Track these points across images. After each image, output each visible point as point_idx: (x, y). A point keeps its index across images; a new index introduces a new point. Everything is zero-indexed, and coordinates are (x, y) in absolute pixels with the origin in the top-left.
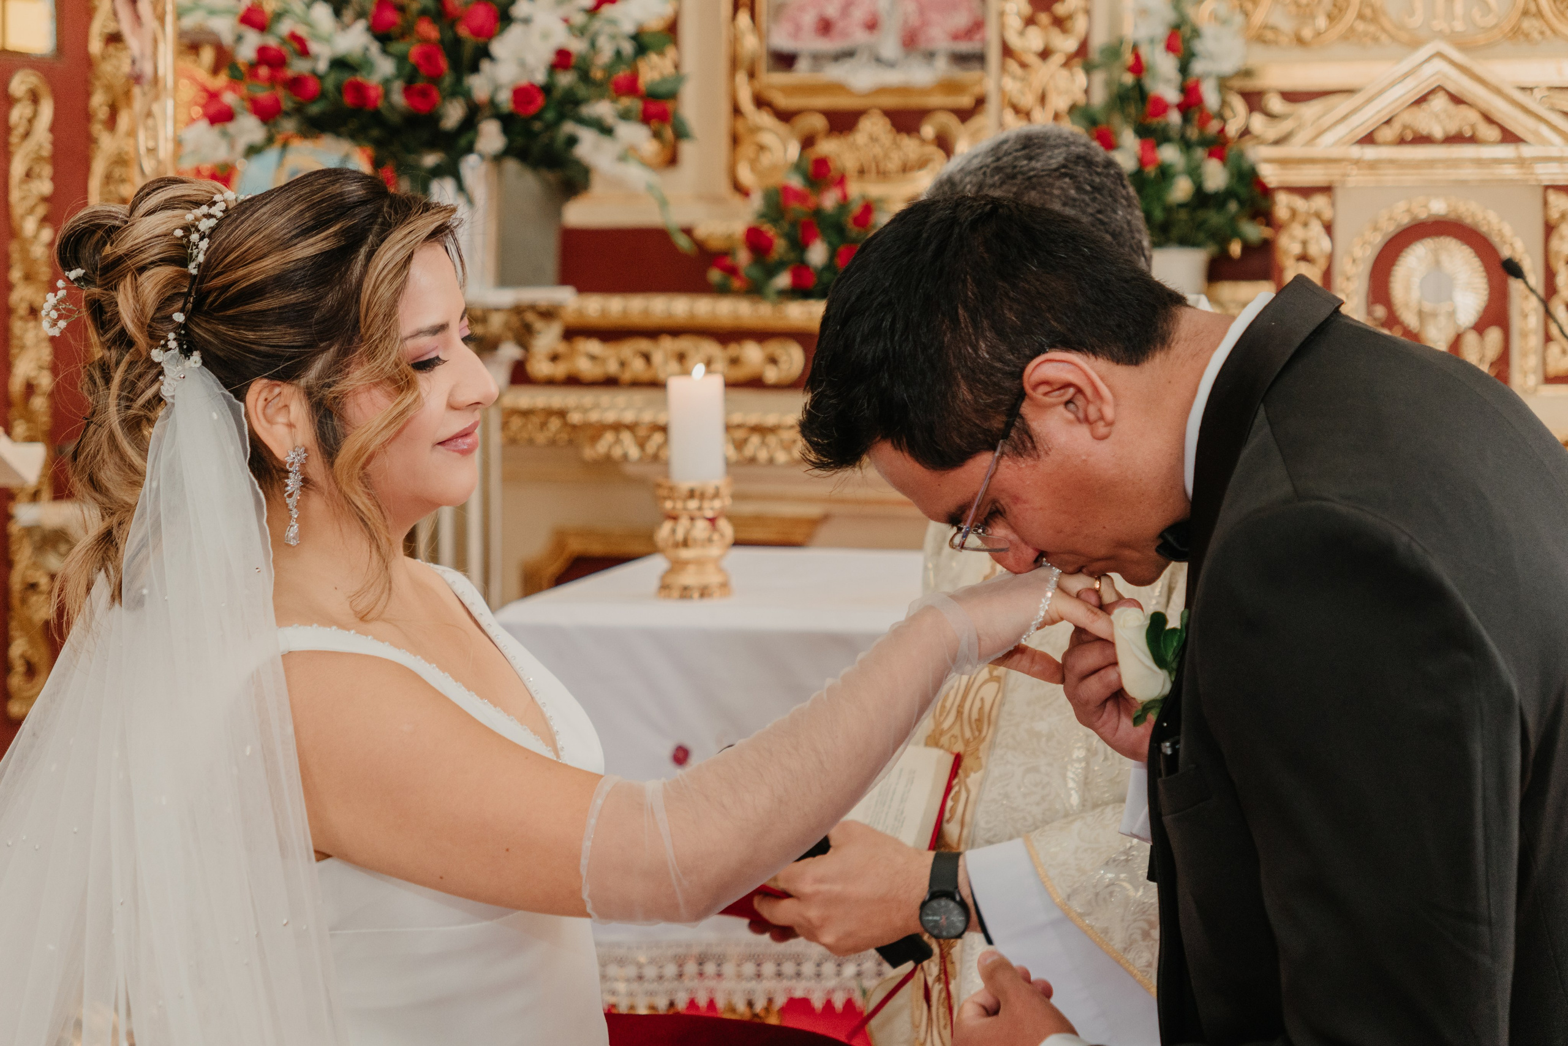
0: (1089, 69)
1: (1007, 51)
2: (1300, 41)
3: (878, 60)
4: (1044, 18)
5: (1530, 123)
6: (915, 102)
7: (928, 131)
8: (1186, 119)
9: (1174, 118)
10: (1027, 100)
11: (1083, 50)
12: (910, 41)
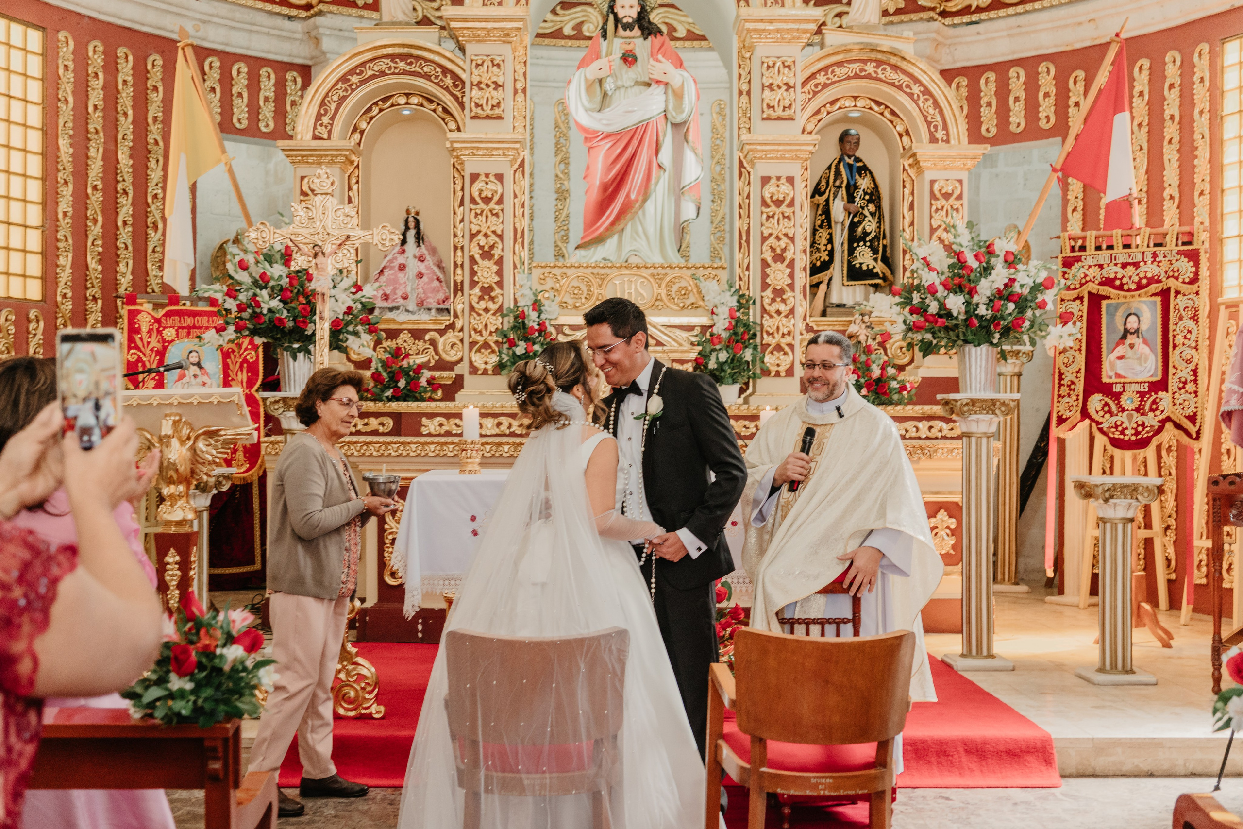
0: (503, 316)
1: (472, 308)
2: (576, 307)
3: (407, 311)
4: (486, 297)
5: (666, 338)
6: (422, 327)
7: (427, 337)
8: (540, 335)
9: (537, 334)
10: (480, 327)
11: (500, 309)
12: (421, 304)
